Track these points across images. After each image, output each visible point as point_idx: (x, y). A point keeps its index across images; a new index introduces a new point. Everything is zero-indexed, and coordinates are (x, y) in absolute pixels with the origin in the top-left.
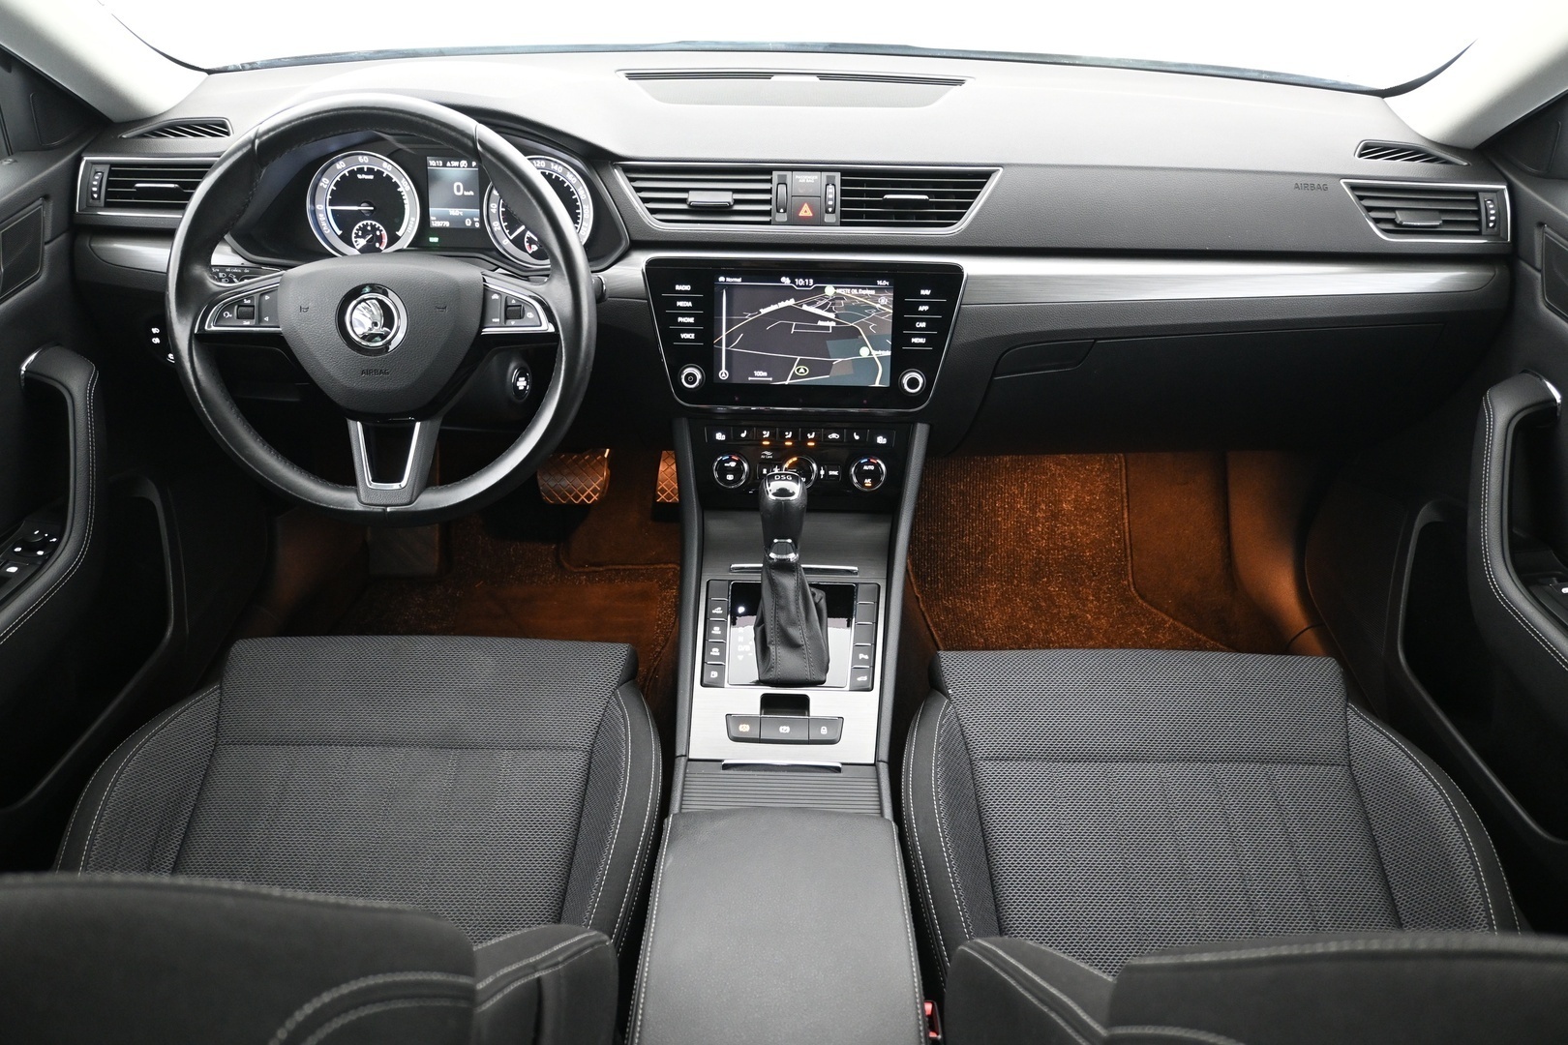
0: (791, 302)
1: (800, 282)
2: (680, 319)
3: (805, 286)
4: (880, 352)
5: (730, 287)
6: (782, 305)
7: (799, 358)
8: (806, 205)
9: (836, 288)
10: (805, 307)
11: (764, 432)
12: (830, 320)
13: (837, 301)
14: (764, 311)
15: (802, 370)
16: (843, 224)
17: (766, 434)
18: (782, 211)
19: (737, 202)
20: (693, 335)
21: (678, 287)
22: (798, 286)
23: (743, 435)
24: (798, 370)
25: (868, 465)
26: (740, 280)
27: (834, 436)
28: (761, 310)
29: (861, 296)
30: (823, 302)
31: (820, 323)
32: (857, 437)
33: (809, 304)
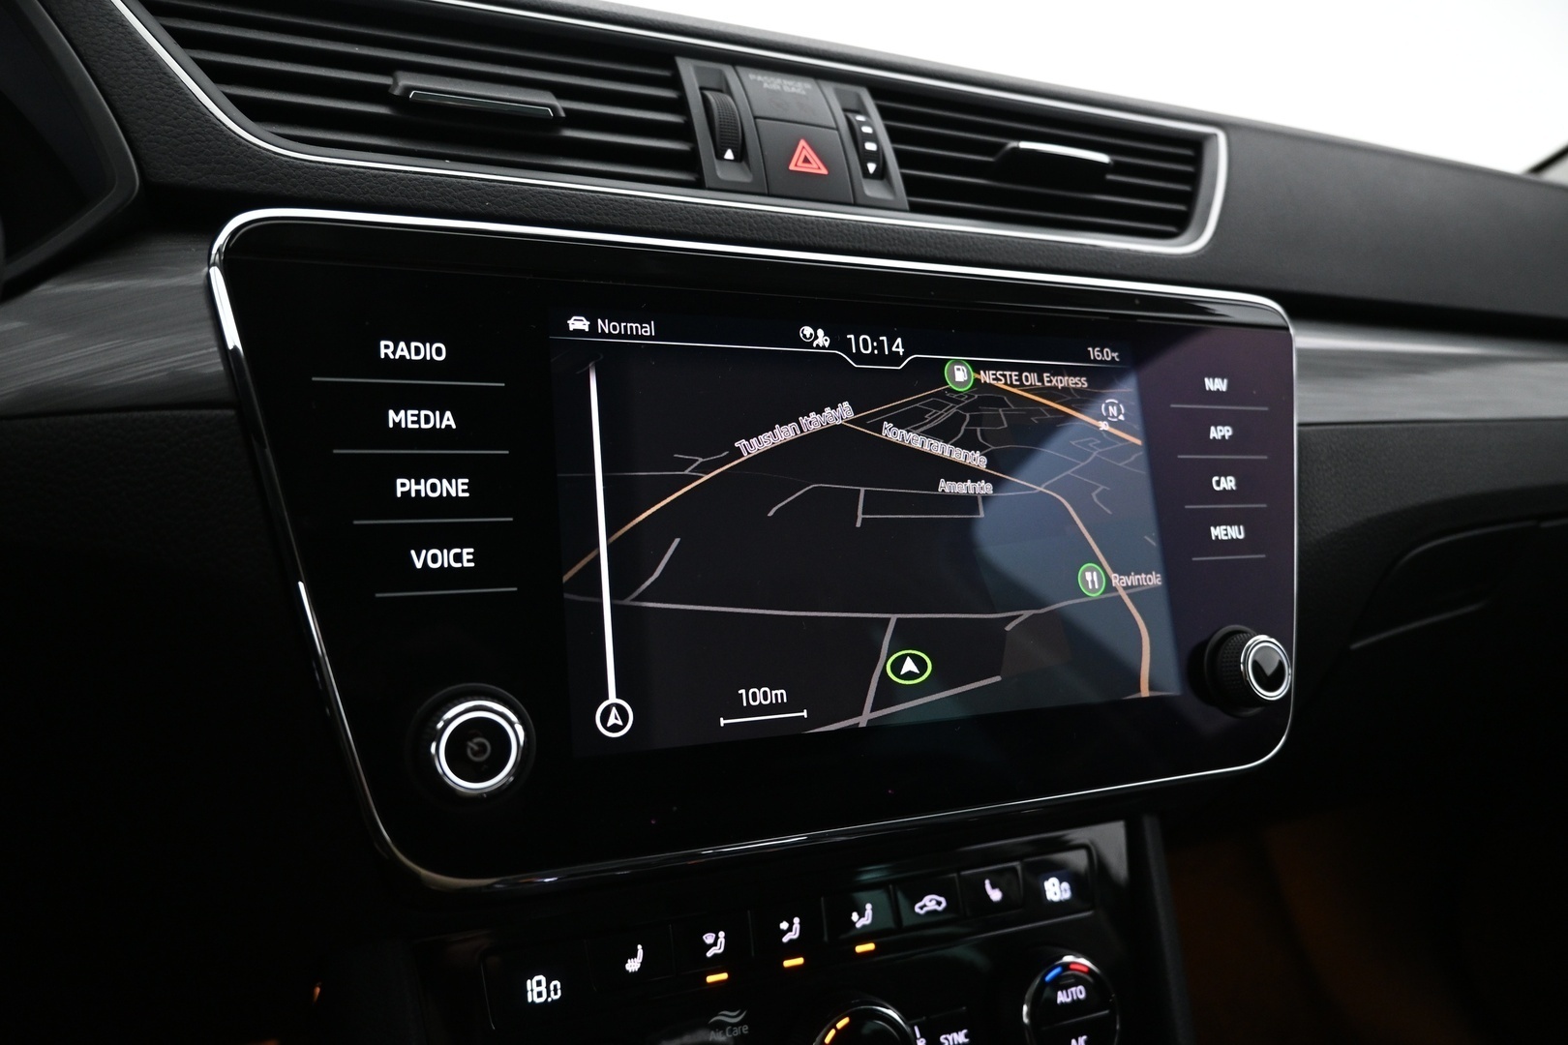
0: (844, 412)
1: (863, 343)
2: (404, 486)
3: (880, 358)
4: (1133, 579)
5: (612, 358)
6: (813, 422)
7: (894, 618)
8: (802, 143)
9: (977, 367)
10: (891, 433)
11: (709, 938)
12: (974, 474)
13: (987, 411)
14: (754, 447)
15: (909, 666)
16: (915, 208)
17: (716, 943)
18: (729, 155)
19: (576, 120)
20: (467, 553)
21: (386, 349)
22: (859, 357)
23: (633, 965)
24: (897, 666)
25: (1066, 988)
26: (648, 329)
27: (931, 903)
28: (740, 444)
29: (1051, 393)
30: (945, 415)
31: (946, 487)
32: (995, 895)
33: (900, 423)
